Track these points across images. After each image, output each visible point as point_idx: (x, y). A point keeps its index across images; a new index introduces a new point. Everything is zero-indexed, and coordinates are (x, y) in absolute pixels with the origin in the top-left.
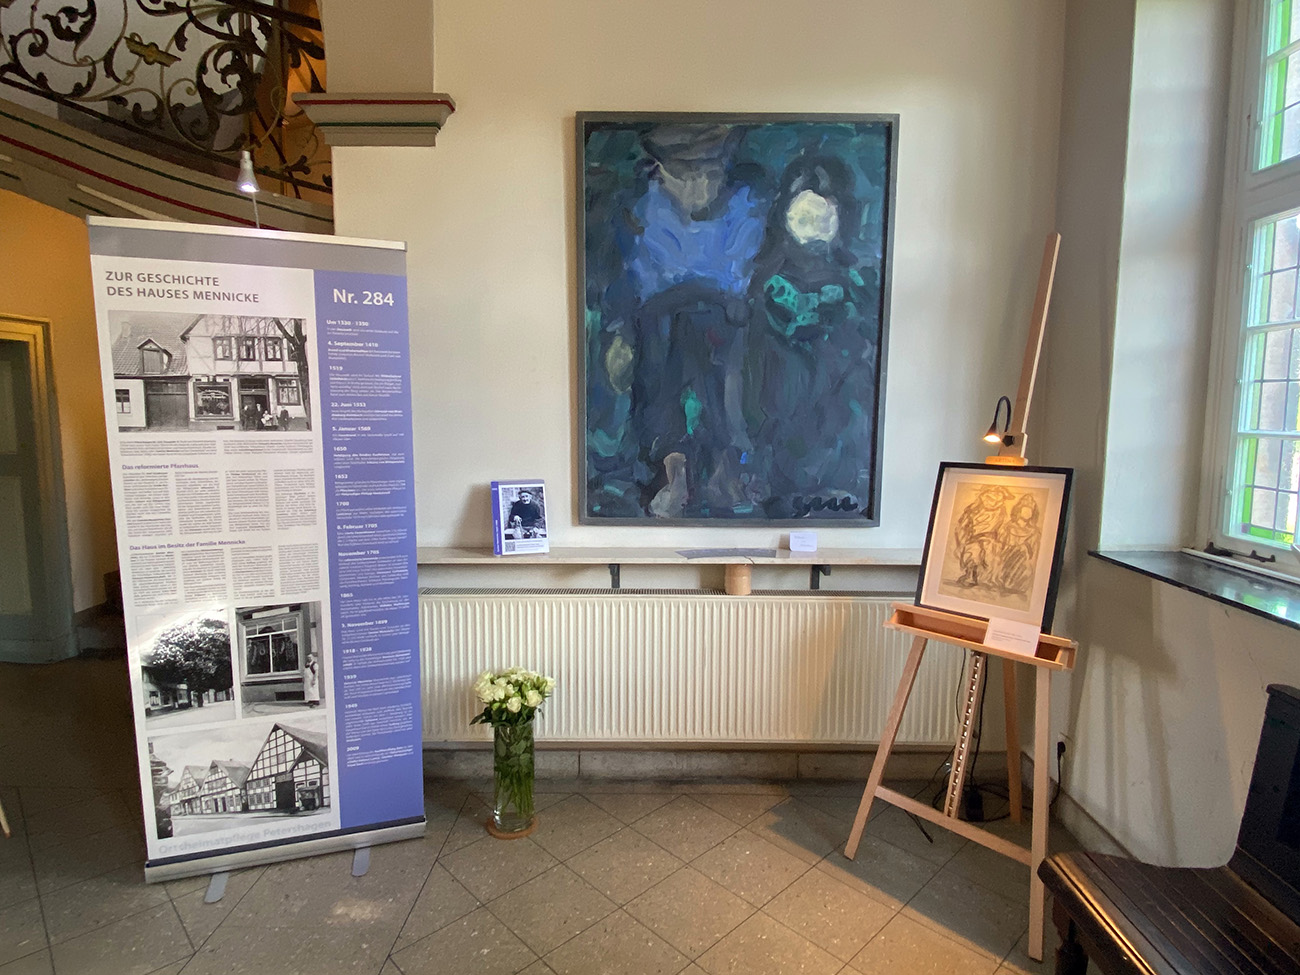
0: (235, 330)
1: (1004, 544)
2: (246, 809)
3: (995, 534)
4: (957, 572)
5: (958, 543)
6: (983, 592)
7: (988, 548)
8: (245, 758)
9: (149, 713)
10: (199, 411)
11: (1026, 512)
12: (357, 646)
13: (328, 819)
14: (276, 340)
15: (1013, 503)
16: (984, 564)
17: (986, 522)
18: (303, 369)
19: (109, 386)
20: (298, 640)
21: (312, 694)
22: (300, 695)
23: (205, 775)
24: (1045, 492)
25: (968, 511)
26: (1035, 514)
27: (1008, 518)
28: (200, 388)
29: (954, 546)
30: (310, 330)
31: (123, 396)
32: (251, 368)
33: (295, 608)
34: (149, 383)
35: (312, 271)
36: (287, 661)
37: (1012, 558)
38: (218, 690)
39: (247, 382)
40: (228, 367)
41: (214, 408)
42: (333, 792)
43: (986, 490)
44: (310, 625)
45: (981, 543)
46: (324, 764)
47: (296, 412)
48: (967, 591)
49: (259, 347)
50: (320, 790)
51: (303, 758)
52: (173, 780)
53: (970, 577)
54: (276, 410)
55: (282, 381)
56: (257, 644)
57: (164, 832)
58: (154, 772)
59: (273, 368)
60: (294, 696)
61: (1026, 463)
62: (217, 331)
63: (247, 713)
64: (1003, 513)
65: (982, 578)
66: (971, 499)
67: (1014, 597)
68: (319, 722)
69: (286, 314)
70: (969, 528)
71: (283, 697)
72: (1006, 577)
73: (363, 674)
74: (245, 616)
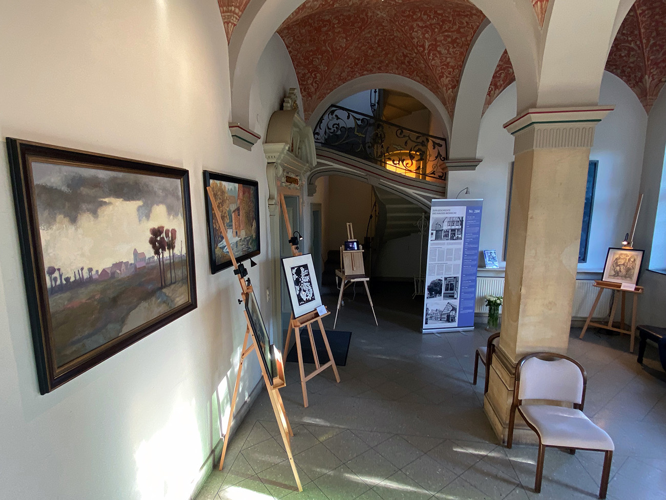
0: (452, 220)
1: (626, 267)
2: (441, 320)
3: (624, 264)
4: (613, 273)
5: (613, 266)
6: (620, 278)
7: (622, 268)
8: (442, 309)
9: (427, 298)
10: (444, 236)
11: (632, 260)
12: (465, 287)
13: (455, 324)
14: (459, 221)
15: (629, 258)
16: (620, 271)
17: (621, 262)
18: (462, 227)
19: (430, 232)
20: (454, 285)
21: (455, 296)
22: (453, 296)
23: (435, 312)
24: (637, 255)
25: (616, 259)
26: (635, 260)
27: (627, 261)
28: (444, 232)
29: (612, 267)
30: (464, 219)
31: (432, 234)
32: (453, 227)
33: (455, 278)
34: (437, 231)
35: (466, 207)
36: (452, 289)
37: (628, 270)
38: (439, 294)
39: (452, 230)
40: (449, 227)
41: (446, 236)
42: (457, 318)
43: (621, 254)
44: (457, 281)
45: (620, 267)
46: (456, 312)
47: (460, 236)
48: (616, 278)
49: (455, 222)
50: (454, 318)
51: (452, 310)
52: (429, 312)
53: (617, 274)
54: (456, 236)
55: (458, 230)
56: (447, 285)
57: (426, 323)
58: (427, 310)
59: (457, 227)
60: (452, 297)
61: (632, 248)
62: (449, 220)
63: (444, 299)
64: (626, 260)
65: (620, 274)
66: (617, 256)
67: (628, 279)
68: (456, 302)
69: (460, 216)
70: (617, 263)
71: (450, 296)
72: (626, 274)
73: (465, 293)
74: (446, 279)
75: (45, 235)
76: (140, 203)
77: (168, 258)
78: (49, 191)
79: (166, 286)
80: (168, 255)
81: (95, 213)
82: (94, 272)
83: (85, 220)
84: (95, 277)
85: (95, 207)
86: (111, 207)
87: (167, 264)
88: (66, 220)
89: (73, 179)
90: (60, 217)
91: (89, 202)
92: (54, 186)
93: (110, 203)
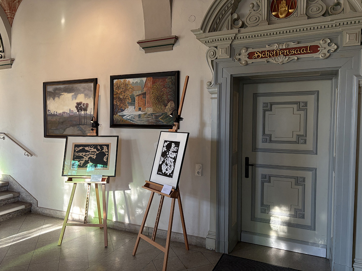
75: (48, 102)
76: (73, 94)
77: (83, 114)
78: (50, 92)
79: (81, 125)
80: (83, 113)
81: (59, 97)
82: (57, 113)
83: (56, 99)
84: (58, 114)
85: (59, 95)
86: (63, 95)
87: (83, 116)
88: (52, 99)
89: (55, 89)
90: (51, 98)
91: (58, 95)
92: (51, 91)
93: (63, 94)
